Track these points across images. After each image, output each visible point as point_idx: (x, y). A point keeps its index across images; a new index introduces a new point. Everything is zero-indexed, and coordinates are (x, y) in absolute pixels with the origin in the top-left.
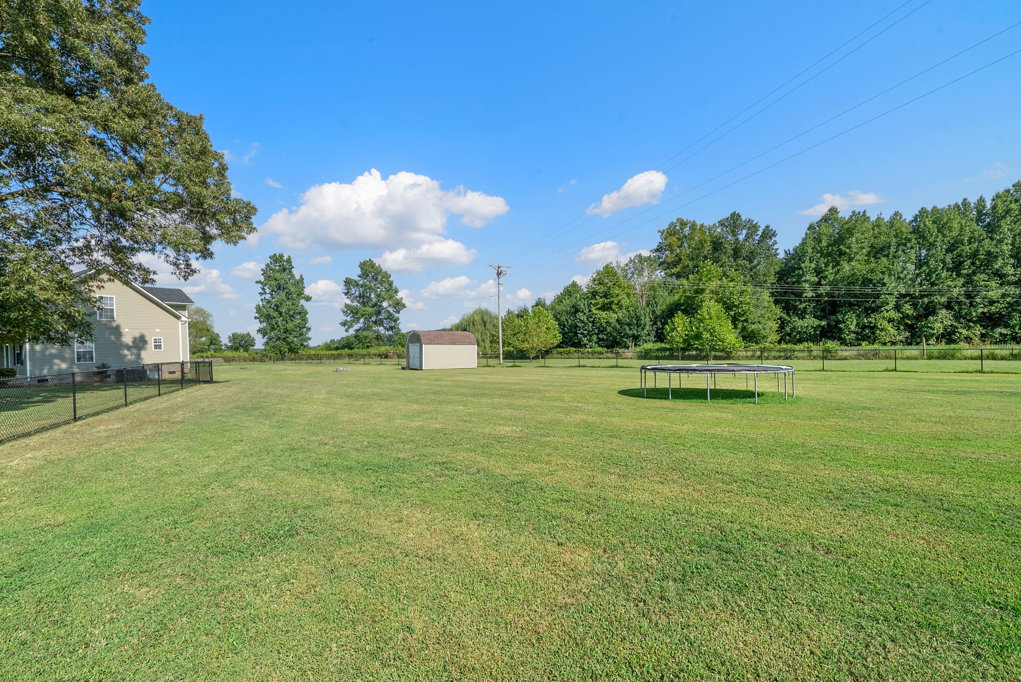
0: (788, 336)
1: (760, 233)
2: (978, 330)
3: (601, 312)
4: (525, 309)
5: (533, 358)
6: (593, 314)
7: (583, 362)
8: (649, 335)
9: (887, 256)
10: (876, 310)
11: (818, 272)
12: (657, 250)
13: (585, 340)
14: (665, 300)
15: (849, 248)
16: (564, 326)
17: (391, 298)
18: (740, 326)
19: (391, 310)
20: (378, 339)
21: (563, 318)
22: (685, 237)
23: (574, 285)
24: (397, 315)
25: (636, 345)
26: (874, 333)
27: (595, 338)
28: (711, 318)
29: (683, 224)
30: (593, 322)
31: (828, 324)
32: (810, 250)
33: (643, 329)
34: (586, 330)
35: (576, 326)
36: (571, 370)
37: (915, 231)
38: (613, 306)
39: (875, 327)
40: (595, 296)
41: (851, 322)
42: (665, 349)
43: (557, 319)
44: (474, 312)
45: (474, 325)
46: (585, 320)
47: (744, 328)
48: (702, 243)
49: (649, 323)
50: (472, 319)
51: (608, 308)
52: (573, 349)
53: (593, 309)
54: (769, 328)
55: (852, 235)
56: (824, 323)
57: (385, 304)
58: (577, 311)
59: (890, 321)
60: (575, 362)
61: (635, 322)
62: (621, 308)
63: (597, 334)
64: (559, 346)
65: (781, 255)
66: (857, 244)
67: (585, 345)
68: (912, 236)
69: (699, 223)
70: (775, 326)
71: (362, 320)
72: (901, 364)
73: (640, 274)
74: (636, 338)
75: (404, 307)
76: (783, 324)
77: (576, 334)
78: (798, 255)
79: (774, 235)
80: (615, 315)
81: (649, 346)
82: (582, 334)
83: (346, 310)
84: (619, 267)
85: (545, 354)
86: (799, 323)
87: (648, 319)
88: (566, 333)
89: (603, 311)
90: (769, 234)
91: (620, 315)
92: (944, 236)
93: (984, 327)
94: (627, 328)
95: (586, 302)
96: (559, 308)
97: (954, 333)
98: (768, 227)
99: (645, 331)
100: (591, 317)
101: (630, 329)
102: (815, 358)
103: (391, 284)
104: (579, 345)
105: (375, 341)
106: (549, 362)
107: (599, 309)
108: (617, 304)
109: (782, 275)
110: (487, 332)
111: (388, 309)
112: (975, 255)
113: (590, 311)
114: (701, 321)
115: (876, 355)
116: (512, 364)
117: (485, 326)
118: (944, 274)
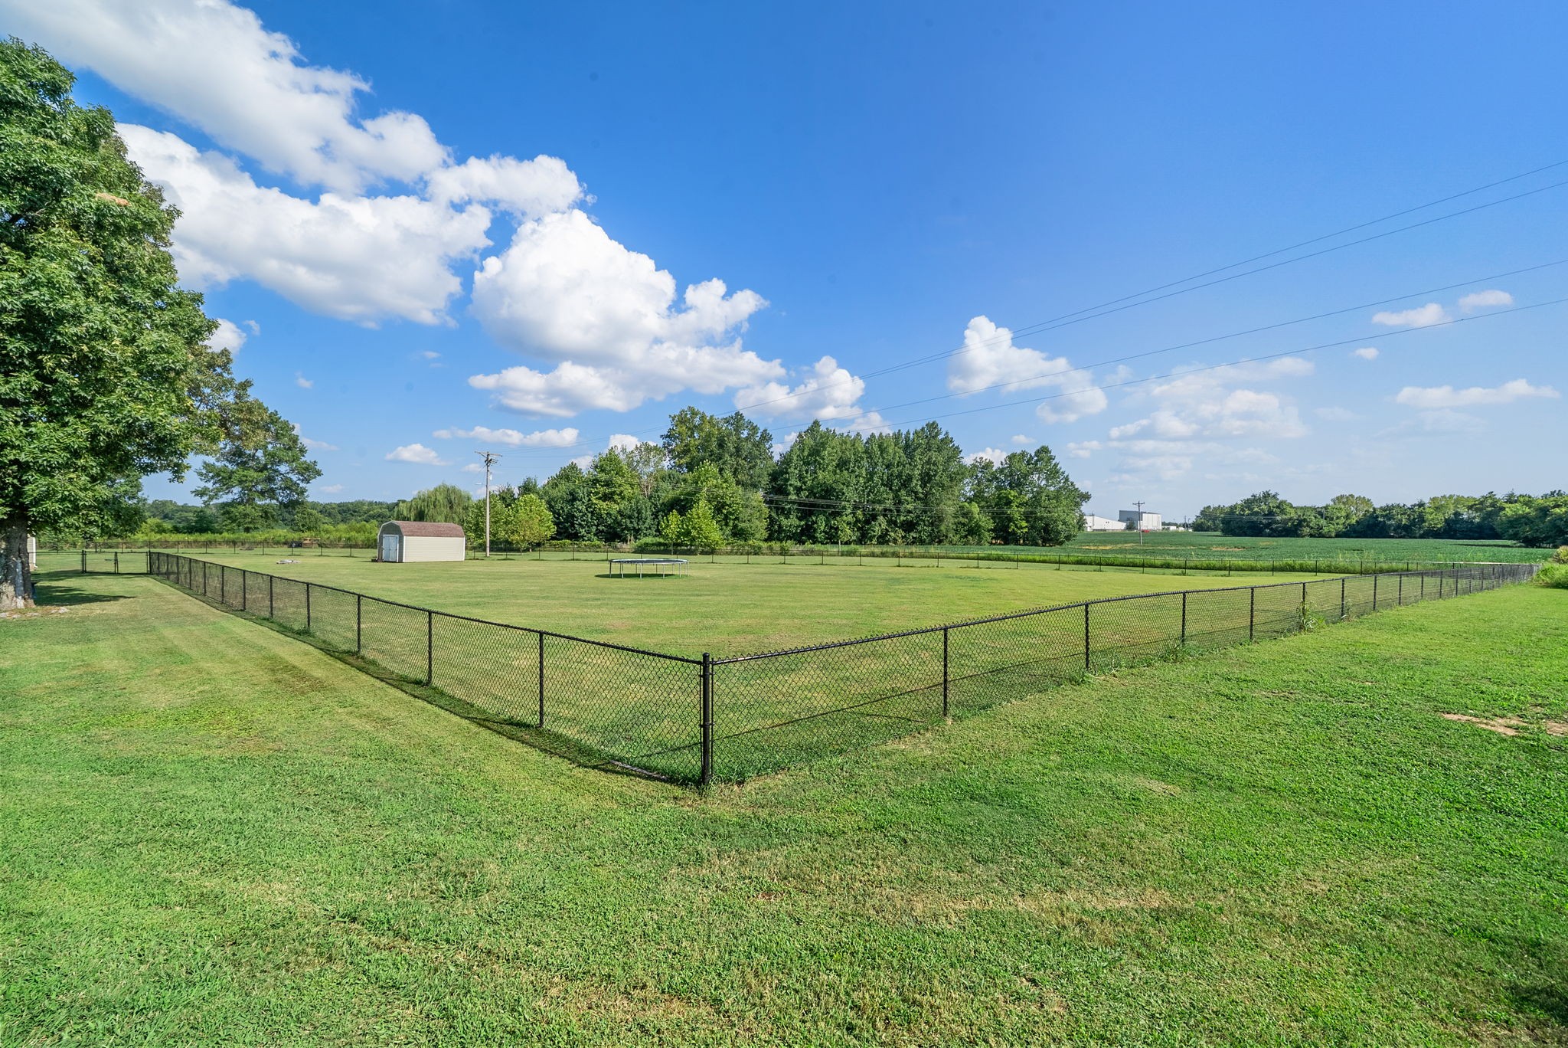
0: (775, 533)
1: (759, 435)
2: (901, 533)
3: (601, 502)
4: (508, 490)
5: (524, 551)
6: (593, 504)
7: (577, 555)
8: (650, 528)
9: (847, 469)
10: (839, 514)
11: (801, 478)
12: (667, 436)
13: (583, 532)
14: (668, 493)
15: (823, 459)
16: (559, 515)
17: (295, 459)
18: (731, 524)
19: (294, 477)
20: (267, 518)
21: (558, 506)
22: (695, 426)
23: (573, 467)
24: (302, 485)
25: (636, 538)
26: (837, 533)
27: (594, 529)
28: (699, 518)
29: (694, 413)
30: (592, 512)
31: (806, 524)
32: (795, 458)
33: (644, 523)
34: (584, 521)
35: (574, 516)
36: (565, 563)
37: (866, 452)
38: (616, 497)
39: (837, 528)
40: (595, 484)
41: (821, 523)
42: (660, 544)
43: (551, 508)
44: (436, 490)
45: (435, 506)
46: (584, 510)
47: (735, 526)
48: (709, 435)
49: (650, 518)
50: (433, 499)
51: (610, 498)
52: (569, 541)
53: (593, 498)
54: (759, 527)
55: (825, 449)
56: (803, 523)
57: (283, 468)
58: (574, 499)
59: (848, 523)
60: (569, 555)
61: (636, 515)
62: (623, 498)
63: (597, 526)
64: (553, 538)
65: (777, 458)
66: (830, 456)
67: (583, 536)
68: (865, 456)
69: (708, 415)
70: (765, 524)
71: (237, 490)
72: (827, 559)
73: (647, 462)
74: (637, 532)
75: (319, 475)
76: (772, 521)
77: (573, 525)
78: (787, 460)
79: (770, 439)
80: (616, 506)
81: (649, 540)
82: (580, 524)
83: (204, 472)
84: (624, 450)
85: (537, 546)
86: (784, 522)
87: (649, 513)
88: (561, 523)
89: (604, 501)
90: (766, 437)
91: (622, 506)
92: (884, 458)
93: (905, 531)
94: (628, 521)
95: (585, 491)
96: (554, 493)
97: (886, 535)
98: (765, 430)
99: (646, 525)
100: (590, 507)
101: (631, 522)
102: (774, 554)
103: (295, 440)
104: (575, 536)
105: (261, 521)
106: (544, 555)
107: (600, 498)
108: (620, 494)
109: (774, 476)
110: (454, 515)
111: (290, 475)
112: (899, 476)
113: (590, 500)
114: (690, 520)
115: (812, 552)
116: (504, 557)
117: (451, 508)
118: (882, 489)
